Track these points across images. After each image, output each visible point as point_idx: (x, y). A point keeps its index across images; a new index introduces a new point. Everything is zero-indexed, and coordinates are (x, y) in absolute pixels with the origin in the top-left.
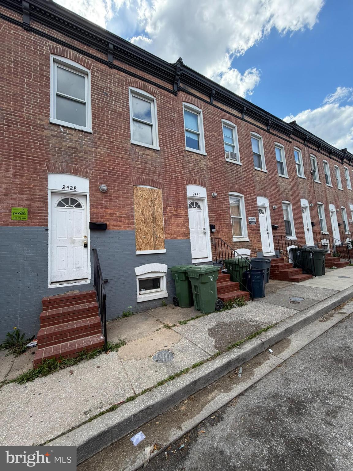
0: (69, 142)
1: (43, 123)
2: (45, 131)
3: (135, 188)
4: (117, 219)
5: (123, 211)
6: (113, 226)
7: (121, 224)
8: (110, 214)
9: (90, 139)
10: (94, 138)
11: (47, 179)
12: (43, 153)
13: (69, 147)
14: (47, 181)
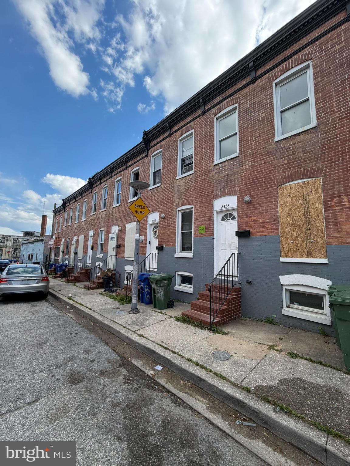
0: (224, 172)
1: (211, 168)
2: (212, 172)
3: (280, 188)
4: (260, 225)
5: (266, 217)
6: (256, 232)
7: (263, 230)
8: (254, 221)
9: (237, 162)
10: (240, 159)
11: (213, 204)
12: (211, 188)
13: (224, 176)
14: (213, 206)
